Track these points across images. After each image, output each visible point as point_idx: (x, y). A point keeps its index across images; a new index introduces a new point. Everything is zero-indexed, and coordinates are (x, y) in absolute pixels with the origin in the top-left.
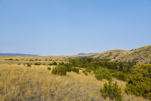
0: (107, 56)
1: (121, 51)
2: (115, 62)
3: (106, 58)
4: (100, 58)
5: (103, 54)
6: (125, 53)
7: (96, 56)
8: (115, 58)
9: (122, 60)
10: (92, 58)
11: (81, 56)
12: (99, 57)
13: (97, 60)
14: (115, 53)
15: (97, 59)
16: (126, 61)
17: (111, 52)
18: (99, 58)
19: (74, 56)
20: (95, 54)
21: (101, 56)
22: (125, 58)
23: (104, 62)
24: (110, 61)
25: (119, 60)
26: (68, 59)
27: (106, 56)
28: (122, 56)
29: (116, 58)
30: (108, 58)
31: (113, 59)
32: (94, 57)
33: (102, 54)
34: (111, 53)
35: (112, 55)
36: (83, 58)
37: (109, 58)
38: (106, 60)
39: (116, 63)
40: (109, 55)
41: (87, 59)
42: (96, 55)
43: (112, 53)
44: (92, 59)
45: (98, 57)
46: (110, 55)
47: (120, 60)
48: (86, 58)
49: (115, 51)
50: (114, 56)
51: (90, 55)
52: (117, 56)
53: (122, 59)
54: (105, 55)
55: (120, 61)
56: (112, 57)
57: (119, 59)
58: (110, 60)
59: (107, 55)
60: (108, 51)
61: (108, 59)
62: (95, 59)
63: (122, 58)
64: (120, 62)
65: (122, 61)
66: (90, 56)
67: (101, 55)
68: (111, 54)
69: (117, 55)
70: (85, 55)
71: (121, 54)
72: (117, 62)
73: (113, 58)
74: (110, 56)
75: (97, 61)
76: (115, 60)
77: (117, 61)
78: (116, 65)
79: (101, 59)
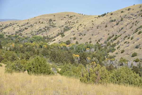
0: (42, 28)
1: (75, 18)
2: (64, 44)
3: (40, 35)
4: (23, 33)
5: (32, 24)
6: (87, 23)
7: (11, 27)
8: (62, 34)
9: (81, 39)
12: (20, 31)
14: (62, 23)
15: (16, 37)
16: (90, 42)
17: (52, 17)
18: (21, 34)
20: (9, 24)
21: (26, 29)
22: (88, 35)
23: (38, 45)
24: (51, 44)
25: (75, 39)
27: (40, 30)
28: (80, 28)
29: (66, 34)
30: (46, 36)
31: (60, 38)
32: (5, 30)
33: (29, 25)
34: (51, 20)
37: (48, 35)
38: (39, 39)
39: (67, 46)
40: (48, 25)
42: (11, 25)
43: (54, 22)
44: (1, 36)
45: (17, 32)
46: (50, 26)
47: (75, 41)
49: (62, 16)
50: (59, 29)
52: (67, 29)
53: (80, 37)
54: (37, 27)
55: (77, 43)
56: (56, 31)
57: (73, 37)
58: (50, 39)
59: (42, 26)
61: (45, 38)
62: (9, 36)
63: (80, 34)
64: (77, 45)
65: (81, 42)
67: (26, 26)
68: (51, 23)
69: (67, 27)
71: (77, 25)
72: (71, 45)
73: (58, 35)
74: (48, 28)
75: (16, 43)
76: (65, 41)
77: (68, 43)
78: (69, 52)
79: (26, 36)
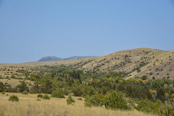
0: (118, 64)
1: (151, 53)
2: (140, 80)
3: (117, 71)
4: (100, 69)
5: (109, 60)
6: (164, 59)
7: (89, 63)
8: (138, 70)
9: (158, 74)
10: (80, 69)
11: (51, 65)
12: (97, 67)
13: (93, 74)
14: (138, 58)
16: (168, 78)
17: (127, 54)
18: (98, 70)
19: (33, 66)
20: (88, 60)
21: (103, 65)
22: (165, 70)
23: (114, 80)
24: (127, 79)
25: (151, 74)
26: (19, 74)
27: (117, 65)
28: (157, 64)
29: (143, 69)
30: (122, 71)
31: (135, 73)
32: (84, 67)
33: (106, 61)
34: (126, 56)
35: (130, 62)
36: (58, 70)
37: (124, 70)
38: (115, 75)
39: (144, 81)
40: (124, 61)
41: (70, 73)
42: (89, 61)
43: (130, 58)
44: (81, 72)
45: (95, 68)
46: (126, 61)
47: (152, 76)
48: (64, 69)
49: (138, 52)
50: (135, 64)
51: (73, 62)
52: (143, 64)
53: (157, 72)
54: (113, 63)
55: (154, 78)
56: (132, 66)
57: (149, 72)
58: (125, 74)
59: (118, 62)
60: (119, 52)
61: (121, 73)
62: (88, 72)
63: (157, 69)
64: (153, 80)
65: (158, 77)
66: (75, 65)
67: (103, 62)
68: (127, 59)
69: (142, 62)
70: (59, 63)
71: (153, 61)
72: (147, 80)
73: (133, 71)
74: (124, 64)
75: (94, 78)
76: (141, 76)
77: (144, 78)
78: (146, 87)
79: (103, 72)
